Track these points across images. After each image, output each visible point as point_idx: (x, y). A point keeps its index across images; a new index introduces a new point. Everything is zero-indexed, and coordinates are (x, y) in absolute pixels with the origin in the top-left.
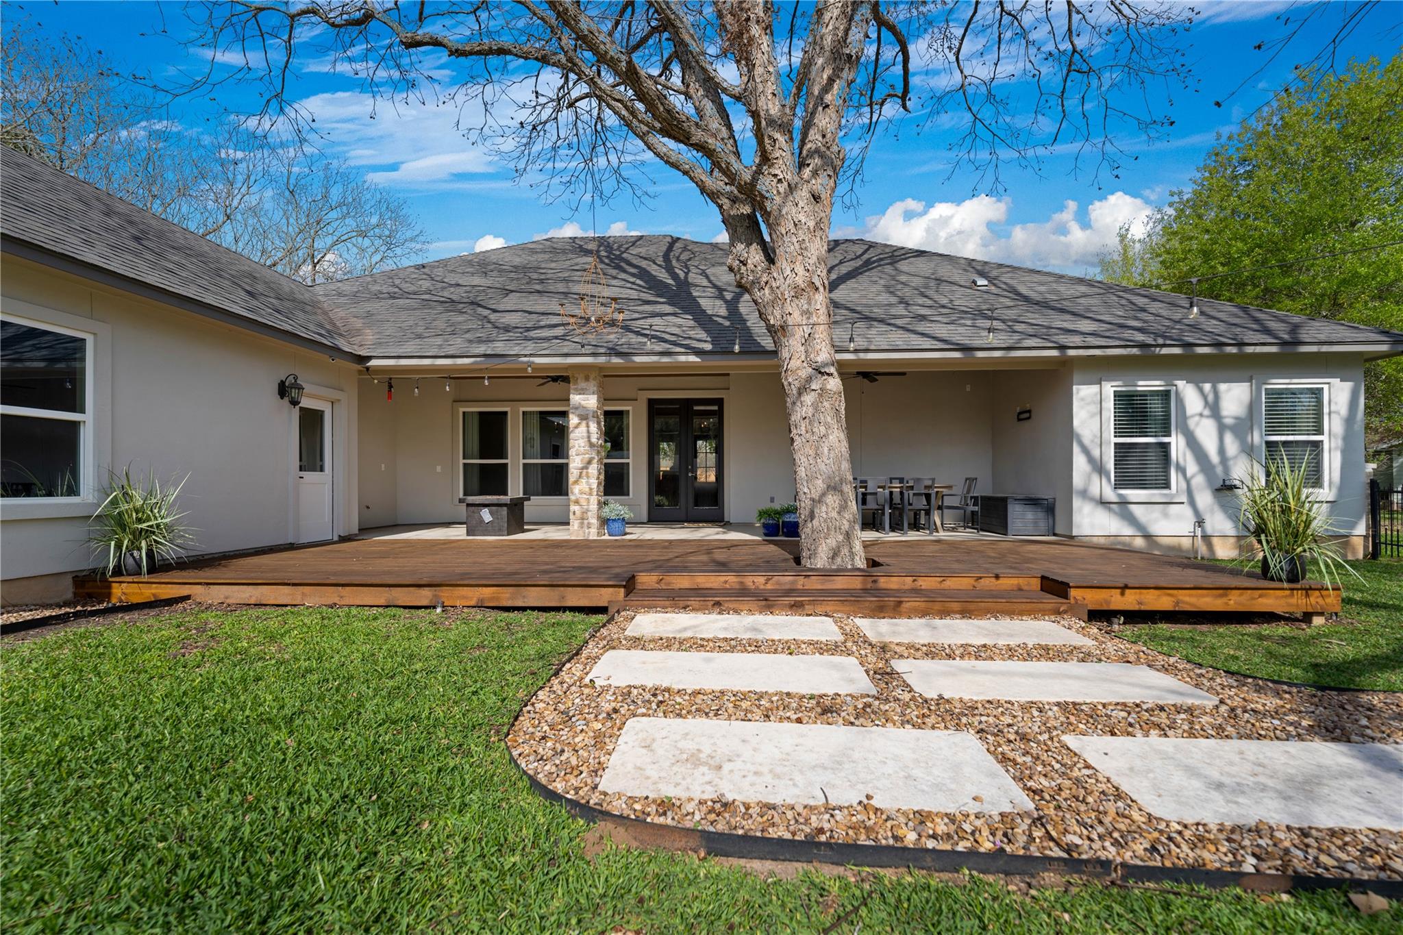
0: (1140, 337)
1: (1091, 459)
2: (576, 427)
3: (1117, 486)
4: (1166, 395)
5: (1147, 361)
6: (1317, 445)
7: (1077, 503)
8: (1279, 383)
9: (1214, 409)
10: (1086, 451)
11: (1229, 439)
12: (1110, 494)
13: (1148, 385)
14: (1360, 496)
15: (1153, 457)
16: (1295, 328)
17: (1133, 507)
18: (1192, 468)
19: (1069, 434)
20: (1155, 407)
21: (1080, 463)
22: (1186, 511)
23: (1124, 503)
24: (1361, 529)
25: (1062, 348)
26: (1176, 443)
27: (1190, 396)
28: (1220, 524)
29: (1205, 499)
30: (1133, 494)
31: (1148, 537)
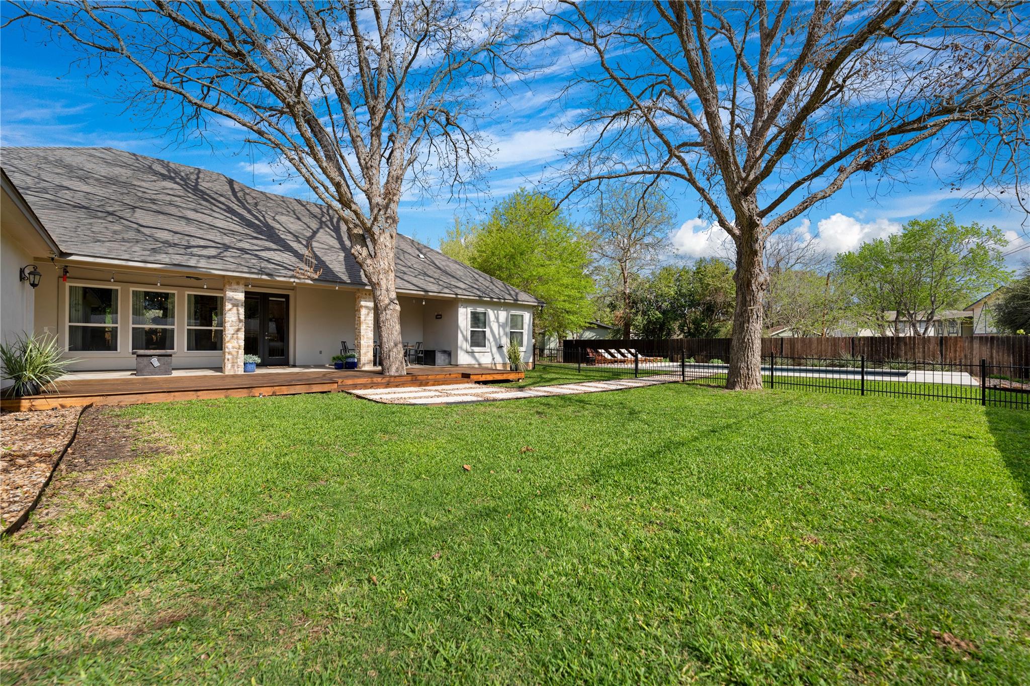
0: (478, 293)
1: (463, 336)
2: (230, 310)
3: (471, 346)
4: (485, 314)
5: (480, 302)
6: (522, 333)
7: (459, 351)
8: (513, 312)
9: (497, 318)
10: (462, 332)
11: (501, 329)
12: (469, 349)
13: (480, 310)
14: (531, 348)
15: (481, 336)
16: (517, 294)
17: (476, 354)
18: (491, 339)
19: (457, 326)
20: (481, 317)
21: (460, 336)
22: (490, 354)
23: (473, 352)
24: (531, 360)
25: (457, 294)
26: (487, 330)
27: (491, 314)
28: (499, 359)
29: (495, 350)
30: (476, 349)
31: (479, 364)
